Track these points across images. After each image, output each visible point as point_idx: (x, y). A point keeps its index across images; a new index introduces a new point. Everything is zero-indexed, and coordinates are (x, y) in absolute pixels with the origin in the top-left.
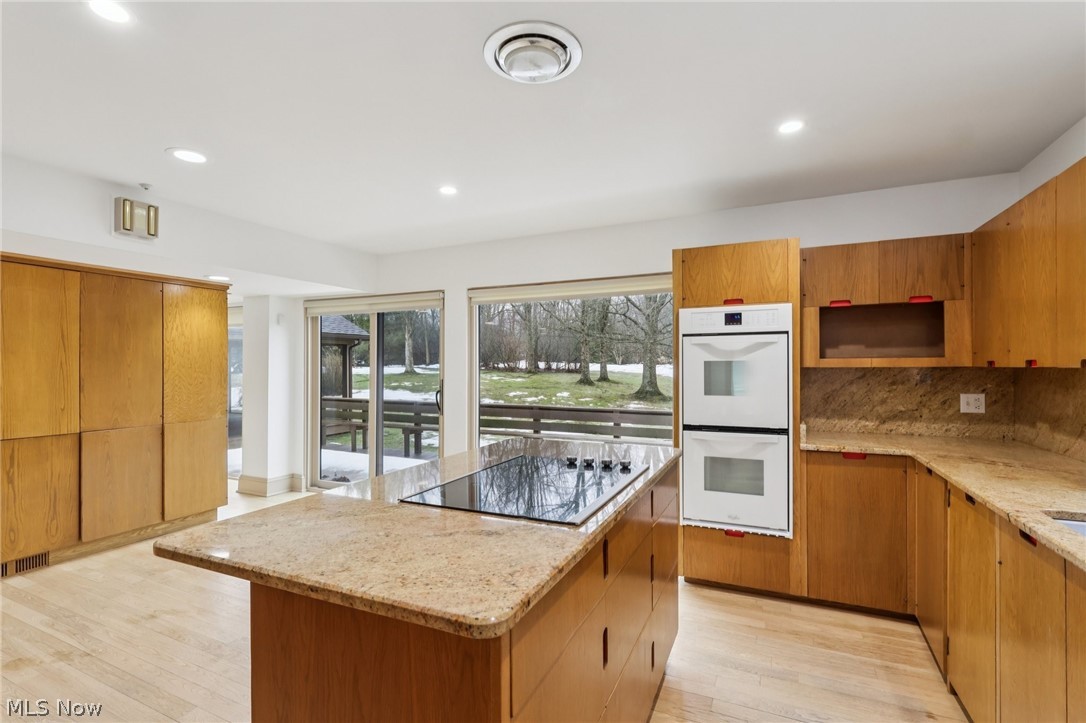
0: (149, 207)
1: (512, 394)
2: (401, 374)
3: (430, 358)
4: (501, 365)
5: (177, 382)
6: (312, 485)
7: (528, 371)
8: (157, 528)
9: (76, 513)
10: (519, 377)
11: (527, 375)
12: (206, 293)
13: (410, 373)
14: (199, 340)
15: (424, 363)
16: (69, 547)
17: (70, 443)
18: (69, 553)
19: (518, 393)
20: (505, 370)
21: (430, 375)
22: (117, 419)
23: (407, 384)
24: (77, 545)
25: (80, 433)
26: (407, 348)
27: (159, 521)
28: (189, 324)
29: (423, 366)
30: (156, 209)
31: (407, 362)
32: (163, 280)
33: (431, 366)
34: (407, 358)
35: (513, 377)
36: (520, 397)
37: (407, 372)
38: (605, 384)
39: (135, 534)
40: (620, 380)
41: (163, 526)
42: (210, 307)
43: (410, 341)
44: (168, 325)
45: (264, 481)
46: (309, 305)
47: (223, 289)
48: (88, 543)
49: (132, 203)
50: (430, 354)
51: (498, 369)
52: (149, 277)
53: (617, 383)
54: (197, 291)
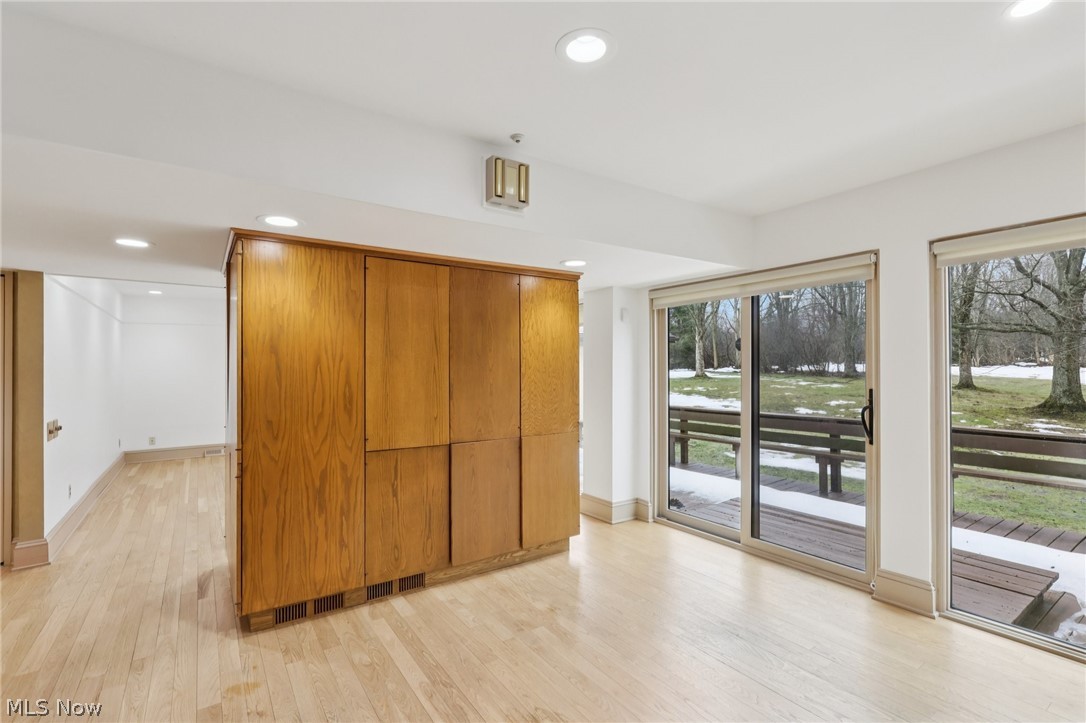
0: (521, 165)
1: (833, 403)
2: (691, 379)
3: (718, 361)
4: (805, 368)
5: (532, 389)
6: (659, 516)
7: (846, 376)
8: (515, 555)
9: (446, 532)
10: (835, 382)
11: (844, 380)
12: (558, 284)
13: (702, 377)
14: (553, 339)
15: (712, 366)
16: (442, 570)
17: (442, 454)
18: (441, 575)
19: (841, 402)
20: (811, 374)
21: (722, 379)
22: (480, 431)
23: (700, 389)
24: (448, 568)
25: (450, 445)
26: (697, 351)
27: (518, 548)
28: (543, 319)
29: (711, 370)
30: (527, 168)
31: (697, 365)
32: (519, 272)
33: (719, 370)
34: (698, 362)
35: (826, 382)
36: (847, 407)
37: (697, 376)
38: (971, 393)
39: (496, 561)
40: (993, 388)
41: (521, 553)
42: (562, 301)
43: (701, 344)
44: (525, 323)
45: (609, 505)
46: (655, 295)
47: (572, 279)
48: (457, 566)
49: (503, 162)
50: (718, 357)
51: (802, 373)
52: (506, 268)
53: (991, 391)
54: (550, 282)
